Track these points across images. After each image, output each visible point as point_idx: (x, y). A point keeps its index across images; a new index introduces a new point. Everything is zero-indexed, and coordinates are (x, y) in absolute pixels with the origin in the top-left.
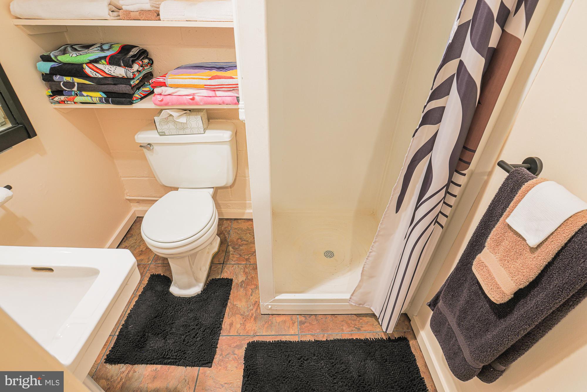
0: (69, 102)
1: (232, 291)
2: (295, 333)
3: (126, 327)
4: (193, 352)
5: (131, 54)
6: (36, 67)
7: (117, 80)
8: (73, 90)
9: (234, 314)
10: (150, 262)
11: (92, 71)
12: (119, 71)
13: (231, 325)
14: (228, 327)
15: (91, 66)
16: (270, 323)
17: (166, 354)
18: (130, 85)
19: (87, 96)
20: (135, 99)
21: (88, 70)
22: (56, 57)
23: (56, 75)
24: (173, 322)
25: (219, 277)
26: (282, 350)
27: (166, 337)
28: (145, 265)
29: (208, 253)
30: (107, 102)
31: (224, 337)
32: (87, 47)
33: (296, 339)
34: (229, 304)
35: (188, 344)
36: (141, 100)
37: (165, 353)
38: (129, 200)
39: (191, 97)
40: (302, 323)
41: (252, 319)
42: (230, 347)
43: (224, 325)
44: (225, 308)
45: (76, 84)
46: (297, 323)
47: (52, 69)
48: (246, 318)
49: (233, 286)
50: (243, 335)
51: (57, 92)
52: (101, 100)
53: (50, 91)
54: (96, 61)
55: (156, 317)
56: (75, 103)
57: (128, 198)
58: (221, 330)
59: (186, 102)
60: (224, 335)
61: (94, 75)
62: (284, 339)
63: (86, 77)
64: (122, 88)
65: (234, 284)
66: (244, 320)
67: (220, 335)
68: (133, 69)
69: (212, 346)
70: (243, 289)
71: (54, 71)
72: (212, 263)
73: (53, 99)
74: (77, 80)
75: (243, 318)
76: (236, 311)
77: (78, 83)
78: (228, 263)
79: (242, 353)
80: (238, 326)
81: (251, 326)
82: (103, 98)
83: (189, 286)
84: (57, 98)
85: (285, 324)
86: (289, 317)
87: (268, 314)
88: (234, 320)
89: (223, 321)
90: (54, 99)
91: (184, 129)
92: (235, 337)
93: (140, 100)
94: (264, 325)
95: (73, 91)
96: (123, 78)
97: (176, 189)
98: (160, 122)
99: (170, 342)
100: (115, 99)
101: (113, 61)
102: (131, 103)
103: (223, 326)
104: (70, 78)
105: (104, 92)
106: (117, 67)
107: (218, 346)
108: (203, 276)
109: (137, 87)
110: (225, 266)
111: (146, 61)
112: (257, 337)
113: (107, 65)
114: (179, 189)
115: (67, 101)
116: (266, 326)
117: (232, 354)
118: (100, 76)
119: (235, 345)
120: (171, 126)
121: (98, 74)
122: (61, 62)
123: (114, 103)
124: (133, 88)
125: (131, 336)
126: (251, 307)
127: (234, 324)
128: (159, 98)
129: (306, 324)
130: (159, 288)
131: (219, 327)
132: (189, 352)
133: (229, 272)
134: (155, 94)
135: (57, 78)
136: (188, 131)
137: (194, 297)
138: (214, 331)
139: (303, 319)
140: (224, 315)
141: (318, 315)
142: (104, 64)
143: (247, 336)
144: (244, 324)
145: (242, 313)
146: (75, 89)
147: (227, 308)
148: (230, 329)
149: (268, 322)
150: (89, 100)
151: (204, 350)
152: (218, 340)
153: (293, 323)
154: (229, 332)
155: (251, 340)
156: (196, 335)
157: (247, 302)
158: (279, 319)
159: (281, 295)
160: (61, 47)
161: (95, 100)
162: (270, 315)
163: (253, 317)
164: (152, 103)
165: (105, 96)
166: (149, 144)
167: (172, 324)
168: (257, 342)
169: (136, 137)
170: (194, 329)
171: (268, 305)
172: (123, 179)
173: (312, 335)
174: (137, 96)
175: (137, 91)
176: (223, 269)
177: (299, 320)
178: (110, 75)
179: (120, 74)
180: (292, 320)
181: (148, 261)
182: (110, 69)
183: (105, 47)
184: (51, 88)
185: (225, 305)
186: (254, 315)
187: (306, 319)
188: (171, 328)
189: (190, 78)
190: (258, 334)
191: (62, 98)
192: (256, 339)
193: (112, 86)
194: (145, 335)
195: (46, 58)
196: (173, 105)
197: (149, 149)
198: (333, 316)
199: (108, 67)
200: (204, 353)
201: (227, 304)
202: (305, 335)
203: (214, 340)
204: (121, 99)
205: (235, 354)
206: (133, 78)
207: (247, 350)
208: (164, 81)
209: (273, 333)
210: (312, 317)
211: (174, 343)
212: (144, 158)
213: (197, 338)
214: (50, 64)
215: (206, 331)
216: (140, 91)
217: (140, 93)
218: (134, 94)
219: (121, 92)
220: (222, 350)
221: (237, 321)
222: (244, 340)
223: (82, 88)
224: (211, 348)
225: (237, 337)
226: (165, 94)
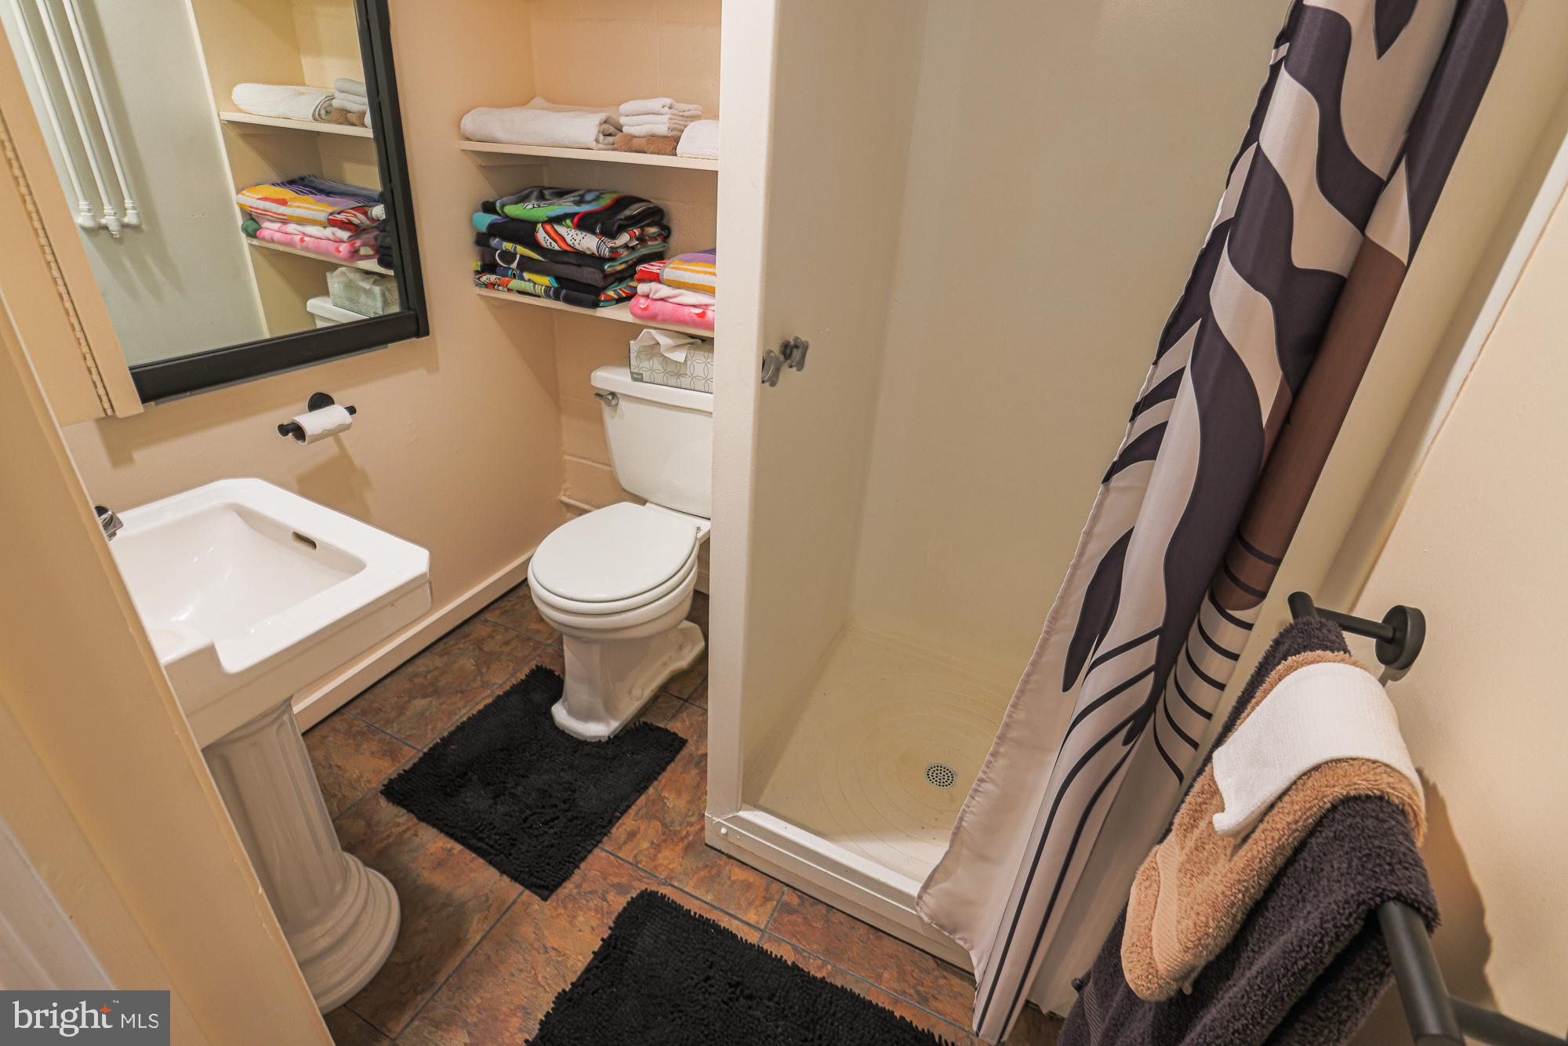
0: (500, 288)
1: (672, 765)
2: (757, 923)
3: (445, 745)
4: (527, 851)
5: (627, 212)
6: (471, 220)
7: (582, 258)
8: (511, 266)
9: (650, 817)
10: (549, 642)
11: (547, 237)
12: (588, 242)
13: (632, 835)
14: (623, 837)
15: (548, 227)
16: (714, 871)
17: (481, 829)
18: (603, 271)
19: (529, 280)
20: (603, 299)
21: (541, 235)
22: (503, 206)
23: (495, 236)
24: (527, 774)
25: (661, 725)
26: (704, 944)
27: (498, 796)
28: (539, 642)
29: (665, 664)
30: (557, 297)
31: (604, 854)
32: (561, 194)
33: (753, 938)
34: (651, 790)
35: (527, 830)
36: (616, 304)
37: (480, 826)
38: (567, 506)
39: (699, 311)
40: (785, 908)
41: (681, 845)
42: (605, 879)
43: (618, 828)
44: (638, 794)
45: (518, 256)
46: (775, 903)
47: (492, 226)
48: (669, 836)
49: (679, 756)
50: (645, 868)
51: (489, 267)
52: (547, 295)
53: (479, 263)
54: (558, 220)
55: (501, 750)
56: (509, 290)
57: (564, 498)
58: (606, 835)
59: (688, 318)
60: (606, 848)
61: (549, 244)
62: (725, 922)
63: (535, 245)
64: (589, 275)
65: (684, 752)
66: (664, 838)
67: (600, 845)
68: (615, 241)
69: (569, 857)
70: (697, 771)
71: (494, 230)
72: (664, 689)
73: (479, 279)
74: (521, 250)
75: (664, 834)
76: (657, 811)
77: (522, 256)
78: (697, 704)
79: (619, 903)
80: (645, 845)
81: (670, 859)
82: (552, 289)
83: (588, 716)
84: (484, 278)
85: (747, 891)
86: (764, 881)
87: (720, 851)
88: (642, 828)
89: (619, 818)
90: (481, 279)
91: (679, 375)
92: (626, 864)
93: (615, 302)
94: (698, 869)
95: (510, 268)
96: (592, 256)
97: (642, 501)
98: (639, 352)
99: (501, 809)
100: (571, 292)
101: (584, 223)
102: (595, 305)
103: (614, 830)
104: (512, 245)
105: (558, 279)
106: (588, 235)
107: (583, 865)
108: (629, 707)
109: (618, 276)
110: (687, 708)
111: (653, 230)
112: (669, 887)
113: (573, 230)
114: (648, 504)
115: (499, 286)
116: (702, 874)
117: (600, 895)
118: (557, 248)
119: (616, 880)
120: (656, 364)
121: (554, 243)
122: (506, 216)
123: (568, 300)
124: (606, 276)
125: (445, 764)
126: (693, 819)
127: (639, 836)
128: (643, 303)
129: (794, 917)
130: (537, 697)
131: (604, 827)
132: (521, 846)
133: (688, 723)
134: (639, 295)
135: (495, 242)
136: (685, 381)
137: (591, 743)
138: (591, 829)
139: (795, 900)
140: (629, 807)
141: (835, 911)
142: (568, 227)
143: (649, 875)
144: (657, 847)
145: (668, 821)
146: (514, 265)
147: (643, 798)
148: (625, 842)
149: (712, 868)
150: (528, 287)
151: (550, 858)
152: (590, 852)
153: (766, 899)
154: (620, 848)
155: (654, 888)
156: (553, 820)
157: (690, 802)
158: (739, 874)
159: (755, 813)
160: (523, 191)
161: (540, 290)
162: (723, 853)
163: (686, 841)
164: (628, 311)
165: (556, 285)
166: (613, 394)
167: (523, 776)
168: (663, 896)
169: (593, 374)
170: (556, 806)
171: (721, 825)
172: (567, 457)
173: (795, 948)
174: (611, 293)
175: (616, 284)
176: (680, 710)
177: (785, 898)
178: (573, 247)
179: (588, 249)
180: (767, 890)
181: (548, 639)
182: (575, 236)
183: (589, 197)
184: (483, 259)
185: (641, 789)
186: (691, 838)
187: (801, 904)
188: (517, 785)
189: (705, 273)
190: (676, 884)
191: (493, 278)
192: (663, 890)
193: (573, 268)
194: (465, 774)
195: (488, 208)
196: (664, 321)
197: (609, 404)
198: (873, 931)
199: (573, 232)
200: (548, 864)
201: (646, 788)
202: (779, 941)
203: (580, 849)
204: (581, 294)
205: (604, 899)
206: (612, 259)
207: (632, 903)
208: (659, 271)
209: (709, 898)
210: (820, 907)
211: (506, 815)
212: (601, 421)
213: (552, 827)
214: (490, 218)
215: (575, 821)
216: (623, 286)
217: (620, 289)
218: (605, 288)
219: (583, 281)
220: (584, 878)
221: (650, 831)
222: (639, 880)
223: (526, 265)
224: (566, 861)
225: (629, 866)
226: (656, 297)
